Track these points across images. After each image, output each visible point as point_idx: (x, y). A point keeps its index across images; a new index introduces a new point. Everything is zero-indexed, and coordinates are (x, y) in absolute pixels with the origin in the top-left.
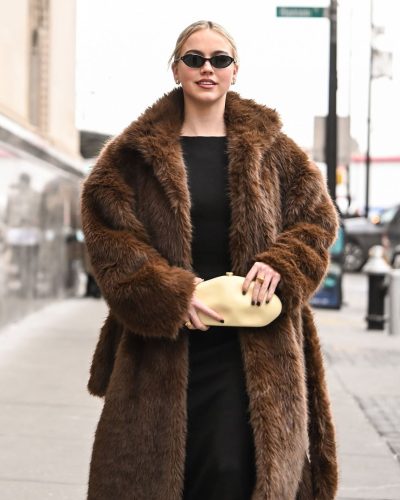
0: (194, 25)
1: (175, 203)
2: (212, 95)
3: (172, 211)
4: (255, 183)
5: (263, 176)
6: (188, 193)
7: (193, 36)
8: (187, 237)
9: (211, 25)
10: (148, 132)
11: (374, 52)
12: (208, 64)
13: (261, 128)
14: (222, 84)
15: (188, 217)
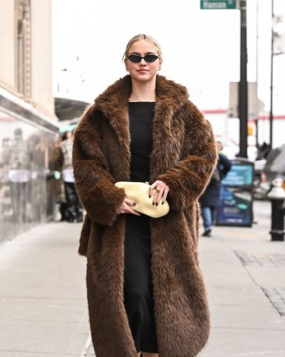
0: (135, 37)
1: (121, 139)
2: (146, 77)
3: (119, 144)
4: (168, 128)
5: (174, 125)
6: (129, 134)
7: (135, 44)
8: (128, 159)
9: (145, 37)
10: (107, 100)
11: (275, 35)
12: (143, 60)
13: (175, 97)
14: (152, 71)
15: (128, 147)
